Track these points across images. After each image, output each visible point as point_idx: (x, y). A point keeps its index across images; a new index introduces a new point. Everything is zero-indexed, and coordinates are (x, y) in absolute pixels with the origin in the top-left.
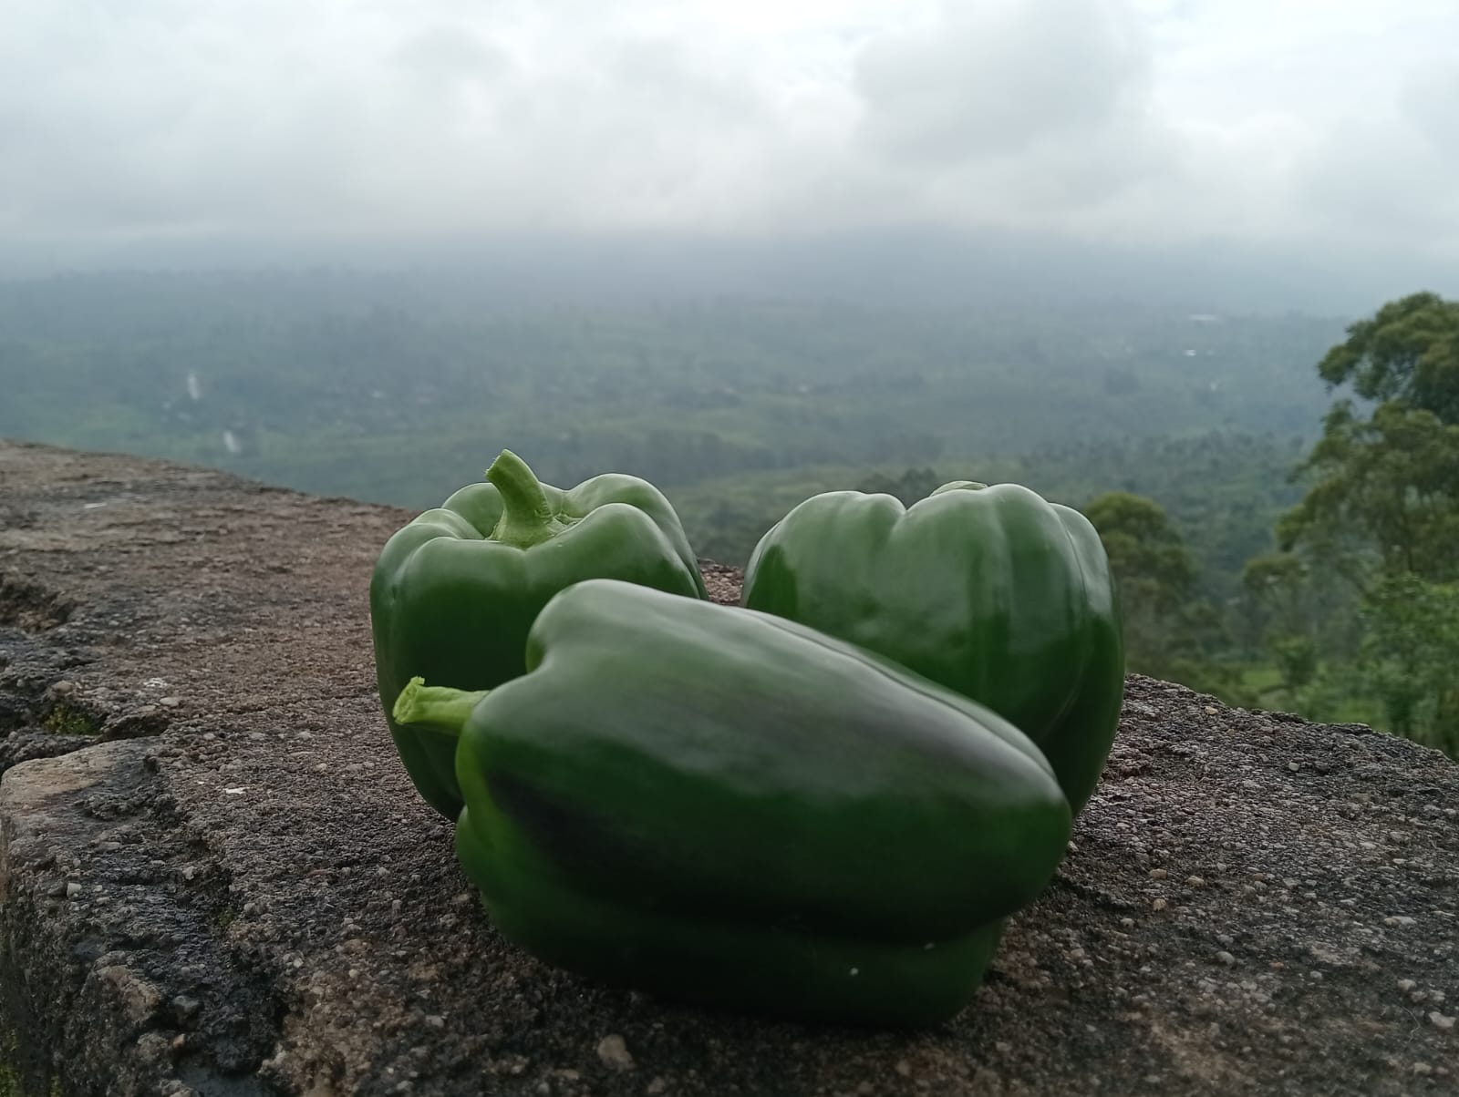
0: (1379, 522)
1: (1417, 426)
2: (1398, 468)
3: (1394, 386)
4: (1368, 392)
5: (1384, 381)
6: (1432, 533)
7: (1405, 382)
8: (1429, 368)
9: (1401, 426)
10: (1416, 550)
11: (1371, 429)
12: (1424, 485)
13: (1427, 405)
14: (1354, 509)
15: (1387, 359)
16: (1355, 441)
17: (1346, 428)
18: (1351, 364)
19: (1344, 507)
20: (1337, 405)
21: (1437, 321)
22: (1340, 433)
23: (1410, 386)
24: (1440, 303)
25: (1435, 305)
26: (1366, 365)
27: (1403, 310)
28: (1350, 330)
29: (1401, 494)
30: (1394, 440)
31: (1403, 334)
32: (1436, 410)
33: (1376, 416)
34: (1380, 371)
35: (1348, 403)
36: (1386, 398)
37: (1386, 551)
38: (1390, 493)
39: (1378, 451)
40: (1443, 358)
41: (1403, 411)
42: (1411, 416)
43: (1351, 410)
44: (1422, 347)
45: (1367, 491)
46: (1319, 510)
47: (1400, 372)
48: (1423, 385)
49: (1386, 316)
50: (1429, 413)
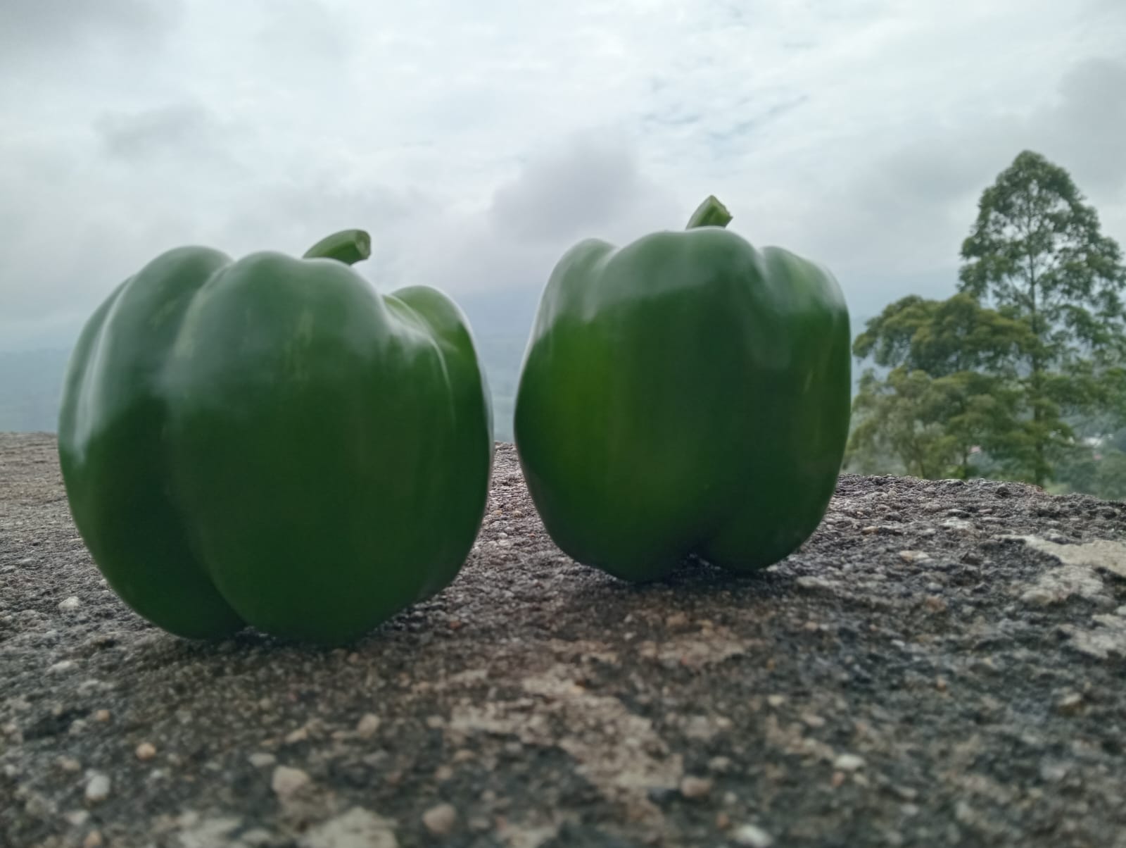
0: (900, 446)
1: (916, 381)
2: (907, 409)
3: (899, 356)
4: (883, 361)
5: (892, 355)
6: (934, 450)
7: (906, 352)
8: (918, 343)
9: (905, 382)
10: (926, 462)
11: (888, 385)
12: (926, 418)
13: (921, 367)
14: (883, 439)
15: (892, 340)
16: (878, 395)
17: (872, 386)
18: (871, 345)
19: (876, 438)
20: (865, 372)
21: (920, 312)
22: (869, 390)
23: (908, 357)
24: (922, 301)
25: (919, 302)
26: (880, 344)
27: (899, 307)
28: (868, 323)
29: (911, 427)
30: (902, 393)
31: (899, 323)
32: (927, 370)
33: (889, 378)
34: (889, 347)
35: (872, 370)
36: (894, 365)
37: (907, 464)
38: (904, 426)
39: (893, 400)
40: (925, 336)
41: (906, 372)
42: (911, 375)
43: (874, 374)
44: (912, 330)
45: (890, 425)
46: (861, 441)
47: (901, 347)
48: (916, 355)
49: (888, 313)
50: (922, 372)
